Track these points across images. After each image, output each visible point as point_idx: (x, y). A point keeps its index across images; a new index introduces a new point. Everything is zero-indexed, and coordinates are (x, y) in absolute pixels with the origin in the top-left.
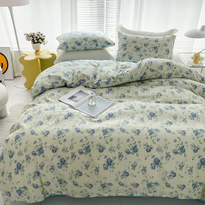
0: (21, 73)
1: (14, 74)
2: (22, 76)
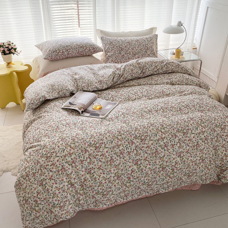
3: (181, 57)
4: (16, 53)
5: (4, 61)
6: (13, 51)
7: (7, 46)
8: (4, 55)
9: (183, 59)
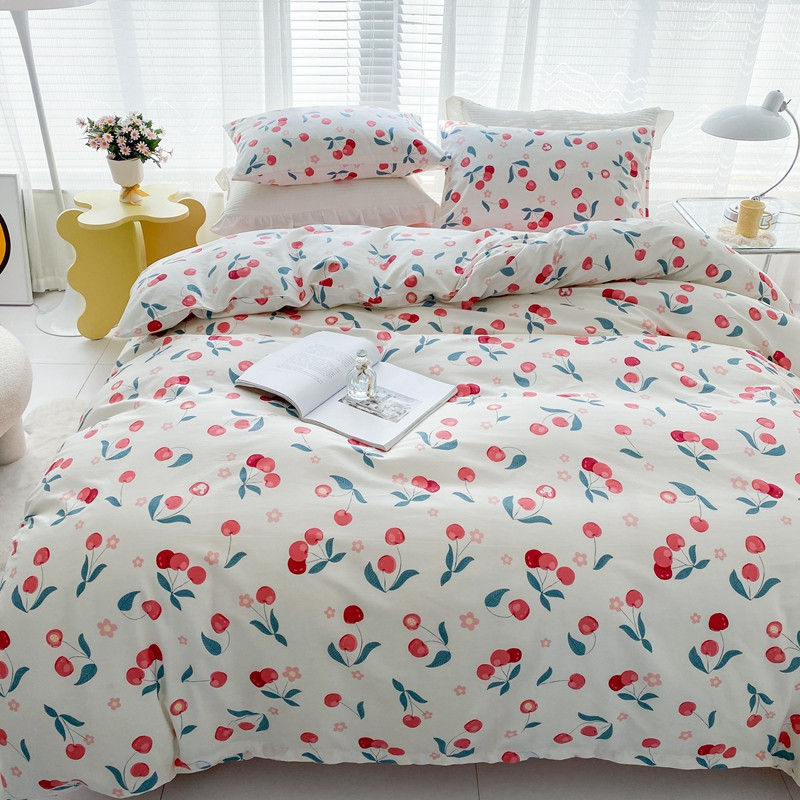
0: (64, 279)
1: (35, 282)
3: (761, 232)
4: (153, 156)
5: (117, 180)
6: (142, 147)
7: (125, 130)
8: (115, 159)
9: (765, 241)
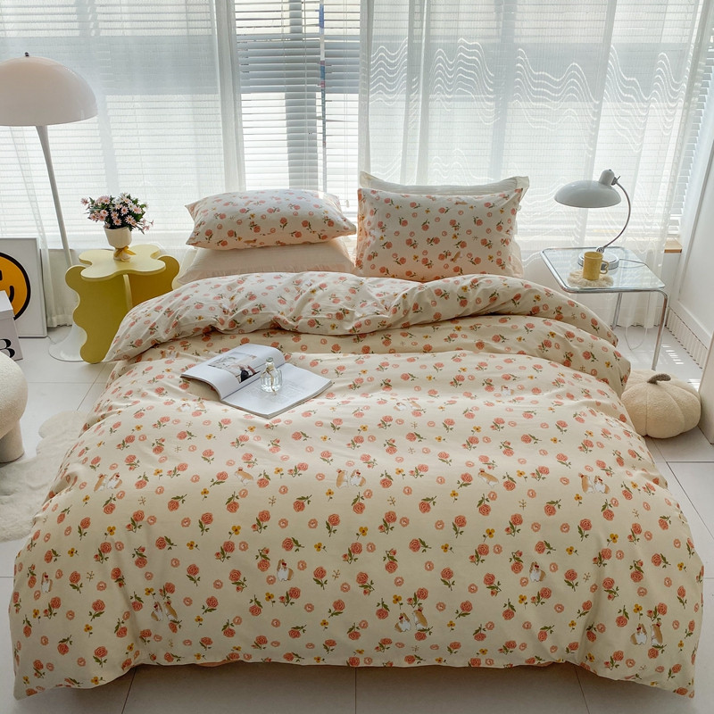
0: (71, 317)
1: (49, 319)
2: (74, 324)
4: (138, 225)
7: (117, 207)
8: (110, 228)
9: (604, 283)
